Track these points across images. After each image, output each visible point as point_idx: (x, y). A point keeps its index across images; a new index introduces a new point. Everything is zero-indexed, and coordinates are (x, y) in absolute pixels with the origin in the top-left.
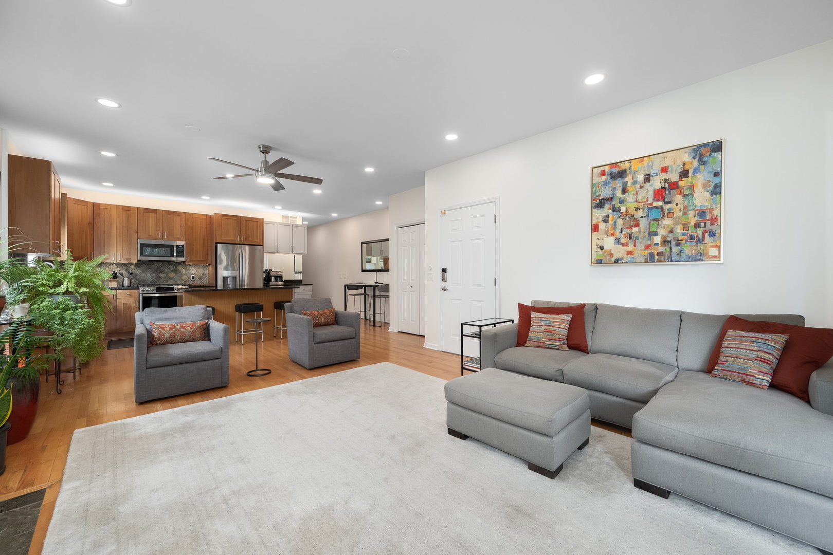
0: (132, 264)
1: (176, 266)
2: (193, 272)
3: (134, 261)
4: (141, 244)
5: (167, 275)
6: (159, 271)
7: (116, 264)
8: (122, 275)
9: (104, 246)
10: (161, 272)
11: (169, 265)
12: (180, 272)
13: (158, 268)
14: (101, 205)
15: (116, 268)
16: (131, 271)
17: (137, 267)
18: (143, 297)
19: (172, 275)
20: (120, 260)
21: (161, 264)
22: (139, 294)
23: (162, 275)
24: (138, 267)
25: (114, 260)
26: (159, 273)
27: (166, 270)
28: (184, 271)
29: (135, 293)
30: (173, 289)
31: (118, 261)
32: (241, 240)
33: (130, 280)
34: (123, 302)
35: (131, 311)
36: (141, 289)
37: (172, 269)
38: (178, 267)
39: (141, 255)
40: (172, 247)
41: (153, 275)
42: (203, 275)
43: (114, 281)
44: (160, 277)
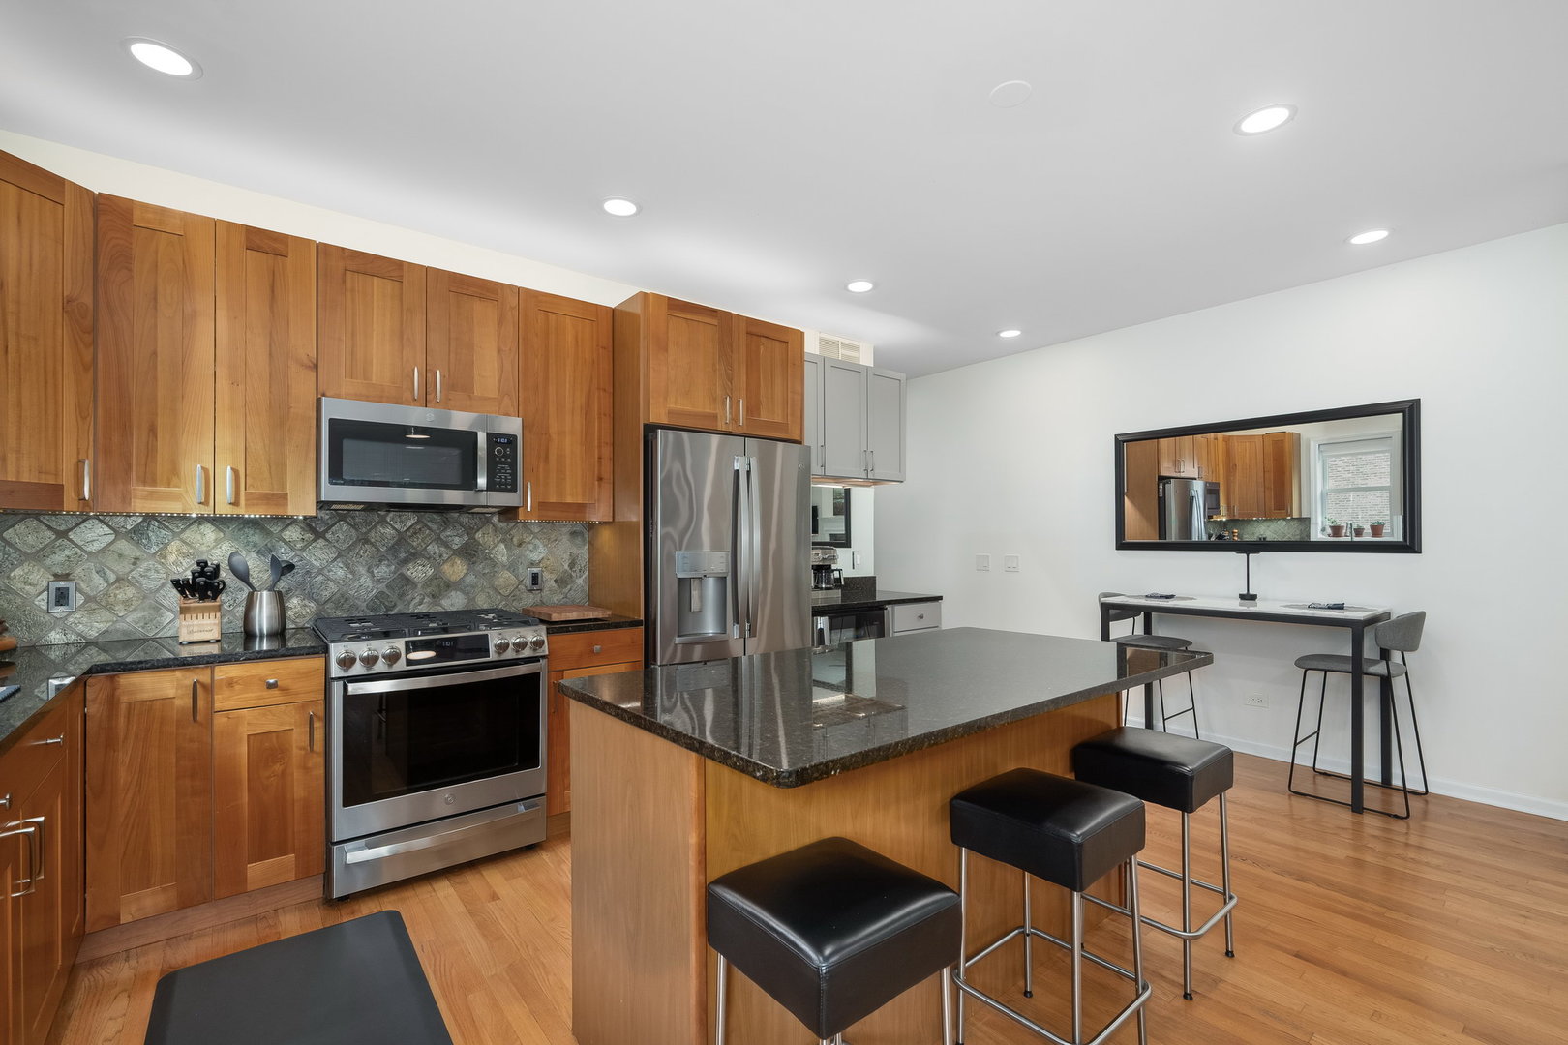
0: (288, 521)
1: (470, 531)
2: (535, 557)
3: (302, 506)
4: (332, 422)
5: (437, 567)
6: (403, 551)
7: (218, 521)
8: (243, 576)
9: (153, 430)
10: (413, 557)
11: (446, 524)
12: (487, 558)
13: (401, 539)
14: (137, 214)
15: (217, 541)
16: (285, 555)
17: (309, 536)
18: (349, 701)
19: (456, 569)
20: (236, 503)
21: (411, 519)
22: (328, 680)
23: (418, 572)
24: (318, 536)
25: (205, 503)
26: (405, 561)
27: (434, 548)
28: (501, 554)
29: (306, 675)
30: (480, 646)
31: (224, 509)
32: (735, 419)
33: (280, 599)
34: (245, 731)
35: (283, 774)
36: (337, 650)
37: (457, 542)
38: (479, 535)
39: (336, 475)
40: (467, 439)
41: (383, 570)
42: (572, 565)
43: (203, 610)
44: (408, 581)
